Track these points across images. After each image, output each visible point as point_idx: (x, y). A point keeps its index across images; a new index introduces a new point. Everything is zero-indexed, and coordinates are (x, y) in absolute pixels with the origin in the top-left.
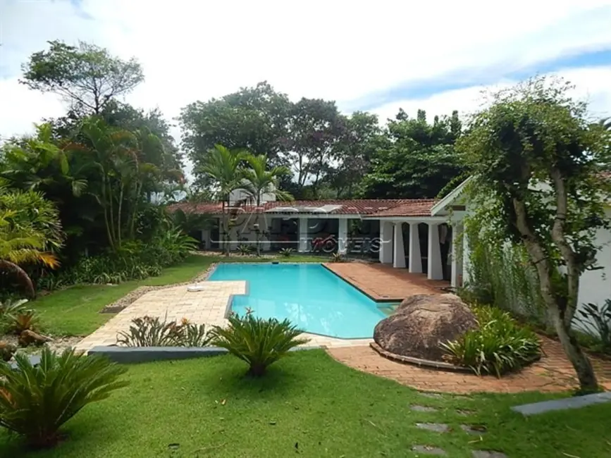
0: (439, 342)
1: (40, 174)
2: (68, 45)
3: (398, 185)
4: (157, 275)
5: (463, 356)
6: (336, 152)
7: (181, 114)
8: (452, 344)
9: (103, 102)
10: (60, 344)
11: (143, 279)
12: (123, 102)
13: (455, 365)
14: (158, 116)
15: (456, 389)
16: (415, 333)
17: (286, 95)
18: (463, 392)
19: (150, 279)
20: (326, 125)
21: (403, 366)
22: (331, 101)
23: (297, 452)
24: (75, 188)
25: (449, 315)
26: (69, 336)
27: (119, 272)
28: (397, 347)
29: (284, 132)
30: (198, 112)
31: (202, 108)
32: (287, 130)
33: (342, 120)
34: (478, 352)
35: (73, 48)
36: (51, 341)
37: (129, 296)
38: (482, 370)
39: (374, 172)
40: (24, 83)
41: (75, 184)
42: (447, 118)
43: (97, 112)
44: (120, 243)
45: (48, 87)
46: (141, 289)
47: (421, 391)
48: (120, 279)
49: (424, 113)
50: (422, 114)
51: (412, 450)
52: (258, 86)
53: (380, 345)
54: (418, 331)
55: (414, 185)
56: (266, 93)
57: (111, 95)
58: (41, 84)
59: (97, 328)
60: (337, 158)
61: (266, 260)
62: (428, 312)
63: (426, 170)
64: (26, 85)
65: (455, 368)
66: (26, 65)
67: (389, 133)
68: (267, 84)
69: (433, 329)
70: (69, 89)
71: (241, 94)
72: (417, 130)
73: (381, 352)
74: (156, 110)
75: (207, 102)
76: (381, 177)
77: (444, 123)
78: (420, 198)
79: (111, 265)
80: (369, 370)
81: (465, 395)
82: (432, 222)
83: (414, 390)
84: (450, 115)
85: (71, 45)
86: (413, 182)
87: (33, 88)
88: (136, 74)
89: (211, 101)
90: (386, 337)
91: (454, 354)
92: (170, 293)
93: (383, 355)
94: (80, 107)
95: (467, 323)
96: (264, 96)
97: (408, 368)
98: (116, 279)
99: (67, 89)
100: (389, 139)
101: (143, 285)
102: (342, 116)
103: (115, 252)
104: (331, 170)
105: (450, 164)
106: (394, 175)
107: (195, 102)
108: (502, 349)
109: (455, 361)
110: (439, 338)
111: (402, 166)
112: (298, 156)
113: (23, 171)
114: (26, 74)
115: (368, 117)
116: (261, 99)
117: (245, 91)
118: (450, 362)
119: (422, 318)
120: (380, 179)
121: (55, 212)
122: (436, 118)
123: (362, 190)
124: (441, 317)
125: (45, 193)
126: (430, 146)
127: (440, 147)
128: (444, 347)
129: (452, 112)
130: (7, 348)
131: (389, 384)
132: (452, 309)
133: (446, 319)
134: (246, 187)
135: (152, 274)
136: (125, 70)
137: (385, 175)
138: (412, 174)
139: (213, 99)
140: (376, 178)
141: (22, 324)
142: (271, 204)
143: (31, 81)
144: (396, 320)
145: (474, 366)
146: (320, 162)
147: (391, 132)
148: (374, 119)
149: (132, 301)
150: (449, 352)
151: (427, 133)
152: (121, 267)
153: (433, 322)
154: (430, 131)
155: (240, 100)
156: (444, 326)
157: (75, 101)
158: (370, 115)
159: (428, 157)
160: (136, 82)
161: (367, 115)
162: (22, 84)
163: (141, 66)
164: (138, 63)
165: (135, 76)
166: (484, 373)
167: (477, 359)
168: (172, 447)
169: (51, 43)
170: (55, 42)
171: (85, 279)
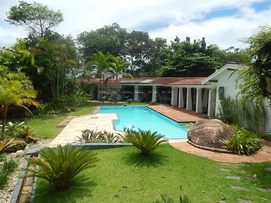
0: (220, 140)
1: (21, 64)
2: (28, 3)
3: (178, 71)
4: (75, 111)
5: (232, 146)
6: (147, 56)
7: (77, 37)
8: (225, 141)
9: (44, 31)
10: (44, 142)
11: (69, 113)
12: (54, 31)
13: (228, 150)
14: (71, 38)
15: (233, 161)
16: (208, 136)
17: (125, 29)
18: (238, 162)
19: (73, 113)
20: (144, 43)
21: (205, 151)
22: (146, 32)
23: (181, 190)
24: (39, 71)
25: (221, 128)
26: (46, 138)
27: (58, 109)
28: (200, 143)
29: (124, 47)
30: (85, 36)
31: (87, 35)
32: (126, 45)
33: (151, 41)
34: (239, 145)
35: (31, 5)
36: (39, 140)
37: (65, 121)
38: (241, 152)
39: (166, 65)
40: (7, 21)
41: (38, 69)
42: (200, 41)
43: (42, 36)
44: (58, 96)
45: (19, 23)
46: (70, 117)
47: (220, 162)
48: (59, 113)
49: (189, 38)
50: (188, 39)
51: (231, 188)
52: (113, 25)
53: (192, 142)
54: (209, 136)
55: (185, 71)
56: (117, 28)
57: (48, 28)
58: (15, 22)
59: (58, 135)
60: (148, 58)
61: (121, 104)
62: (211, 127)
63: (191, 64)
64: (8, 22)
65: (229, 152)
66: (8, 12)
67: (171, 47)
68: (117, 24)
69: (215, 135)
70: (29, 24)
71: (105, 29)
72: (186, 46)
73: (194, 145)
74: (70, 35)
75: (89, 32)
76: (170, 67)
77: (199, 43)
78: (197, 77)
79: (54, 106)
80: (192, 153)
81: (239, 164)
82: (198, 87)
83: (216, 162)
84: (201, 39)
85: (30, 3)
86: (185, 70)
87: (11, 23)
88: (60, 18)
89: (91, 31)
90: (195, 138)
91: (227, 146)
92: (83, 119)
93: (195, 146)
94: (34, 33)
95: (230, 132)
96: (115, 30)
97: (208, 152)
98: (57, 113)
99: (28, 24)
100: (171, 50)
101: (70, 115)
102: (151, 39)
103: (55, 100)
104: (145, 64)
105: (201, 62)
106: (176, 66)
107: (84, 32)
108: (248, 143)
109: (229, 149)
110: (219, 139)
111: (180, 62)
112: (131, 58)
113: (13, 63)
114: (8, 17)
115: (162, 40)
116: (114, 31)
117: (106, 27)
118: (226, 149)
119: (210, 130)
120: (170, 68)
121: (31, 82)
122: (195, 41)
123: (161, 73)
124: (218, 129)
125: (26, 73)
126: (192, 53)
127: (197, 54)
128: (222, 142)
129: (202, 38)
130: (23, 144)
131: (205, 159)
132: (222, 126)
133: (221, 130)
134: (111, 71)
135: (73, 110)
136: (55, 16)
137: (172, 66)
138: (184, 66)
139: (92, 31)
140: (168, 68)
141: (25, 133)
142: (121, 79)
143: (11, 20)
144: (197, 131)
145: (237, 151)
146: (140, 60)
147: (172, 47)
148: (165, 41)
149: (68, 122)
150: (225, 145)
151: (191, 47)
152: (59, 108)
153: (215, 132)
154: (192, 47)
155: (104, 31)
156: (220, 133)
157: (32, 30)
158: (163, 39)
159: (191, 58)
160: (60, 22)
161: (162, 39)
162: (6, 21)
163: (63, 14)
164: (61, 12)
165: (59, 19)
166: (242, 154)
167: (238, 148)
168: (124, 188)
169: (20, 2)
170: (22, 1)
171: (44, 113)
